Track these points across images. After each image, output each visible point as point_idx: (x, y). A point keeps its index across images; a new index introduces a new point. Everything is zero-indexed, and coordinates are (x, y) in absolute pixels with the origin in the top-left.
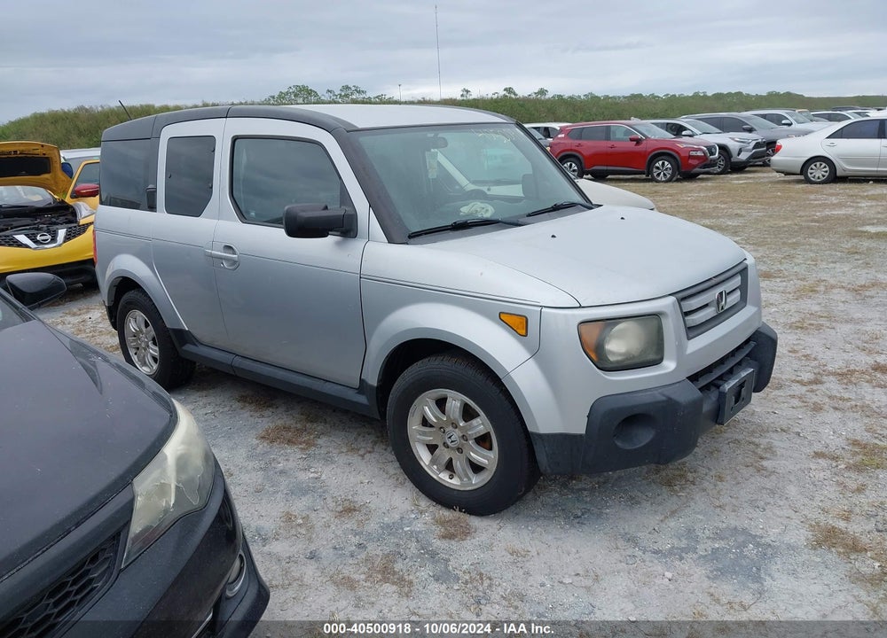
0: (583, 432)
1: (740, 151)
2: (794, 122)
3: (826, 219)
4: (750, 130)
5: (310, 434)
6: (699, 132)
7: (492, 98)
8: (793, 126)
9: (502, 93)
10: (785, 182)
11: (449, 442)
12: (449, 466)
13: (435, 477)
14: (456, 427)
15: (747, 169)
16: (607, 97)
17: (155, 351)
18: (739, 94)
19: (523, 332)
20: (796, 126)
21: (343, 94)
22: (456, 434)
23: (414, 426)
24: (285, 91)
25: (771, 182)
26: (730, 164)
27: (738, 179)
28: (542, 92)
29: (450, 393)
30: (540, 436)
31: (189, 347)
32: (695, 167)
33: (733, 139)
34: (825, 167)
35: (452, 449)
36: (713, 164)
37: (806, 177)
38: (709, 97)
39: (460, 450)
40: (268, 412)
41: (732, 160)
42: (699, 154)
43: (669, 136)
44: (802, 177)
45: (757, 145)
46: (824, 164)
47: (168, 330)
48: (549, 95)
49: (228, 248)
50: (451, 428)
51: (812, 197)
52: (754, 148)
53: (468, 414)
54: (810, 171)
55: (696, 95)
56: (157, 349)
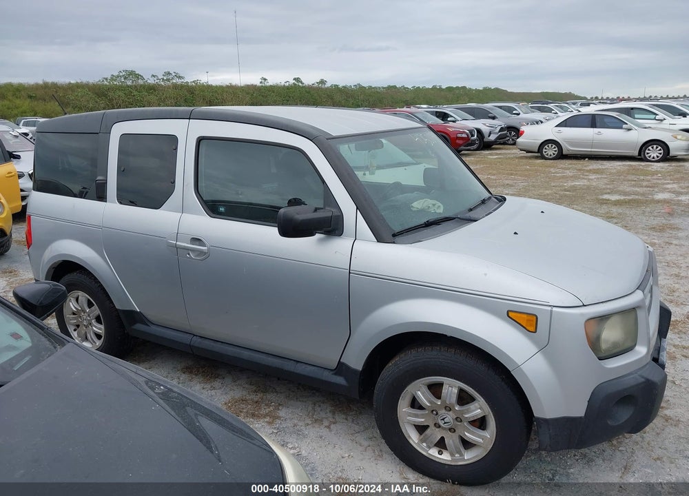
0: (582, 414)
1: (490, 133)
2: (521, 113)
3: (574, 189)
4: (494, 118)
5: (268, 405)
6: (459, 119)
7: (284, 85)
8: (520, 115)
9: (292, 82)
10: (526, 157)
11: (441, 423)
12: (441, 445)
13: (424, 453)
14: (450, 410)
15: (493, 146)
16: (370, 88)
17: (100, 329)
18: (464, 88)
19: (532, 329)
20: (522, 115)
21: (165, 78)
22: (450, 417)
23: (403, 408)
24: (116, 74)
25: (517, 158)
26: (483, 144)
27: (491, 155)
28: (323, 82)
29: (446, 381)
30: (546, 421)
31: (139, 327)
32: (460, 145)
33: (484, 124)
34: (555, 148)
35: (444, 429)
36: (473, 143)
37: (542, 154)
38: (444, 89)
39: (452, 430)
40: (217, 384)
41: (485, 140)
42: (464, 136)
43: (440, 121)
44: (539, 154)
45: (502, 130)
46: (554, 146)
47: (117, 310)
48: (328, 85)
49: (196, 240)
50: (444, 411)
51: (552, 170)
52: (500, 131)
53: (464, 399)
54: (544, 150)
55: (434, 88)
56: (102, 327)
